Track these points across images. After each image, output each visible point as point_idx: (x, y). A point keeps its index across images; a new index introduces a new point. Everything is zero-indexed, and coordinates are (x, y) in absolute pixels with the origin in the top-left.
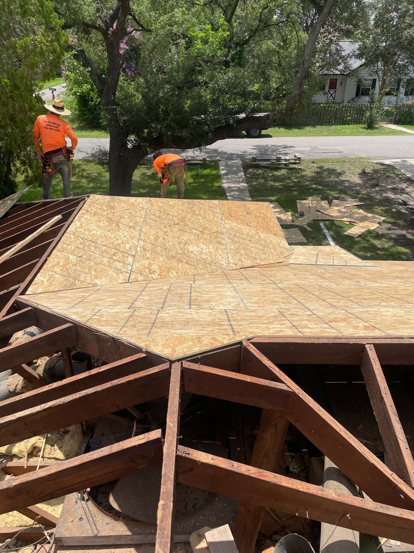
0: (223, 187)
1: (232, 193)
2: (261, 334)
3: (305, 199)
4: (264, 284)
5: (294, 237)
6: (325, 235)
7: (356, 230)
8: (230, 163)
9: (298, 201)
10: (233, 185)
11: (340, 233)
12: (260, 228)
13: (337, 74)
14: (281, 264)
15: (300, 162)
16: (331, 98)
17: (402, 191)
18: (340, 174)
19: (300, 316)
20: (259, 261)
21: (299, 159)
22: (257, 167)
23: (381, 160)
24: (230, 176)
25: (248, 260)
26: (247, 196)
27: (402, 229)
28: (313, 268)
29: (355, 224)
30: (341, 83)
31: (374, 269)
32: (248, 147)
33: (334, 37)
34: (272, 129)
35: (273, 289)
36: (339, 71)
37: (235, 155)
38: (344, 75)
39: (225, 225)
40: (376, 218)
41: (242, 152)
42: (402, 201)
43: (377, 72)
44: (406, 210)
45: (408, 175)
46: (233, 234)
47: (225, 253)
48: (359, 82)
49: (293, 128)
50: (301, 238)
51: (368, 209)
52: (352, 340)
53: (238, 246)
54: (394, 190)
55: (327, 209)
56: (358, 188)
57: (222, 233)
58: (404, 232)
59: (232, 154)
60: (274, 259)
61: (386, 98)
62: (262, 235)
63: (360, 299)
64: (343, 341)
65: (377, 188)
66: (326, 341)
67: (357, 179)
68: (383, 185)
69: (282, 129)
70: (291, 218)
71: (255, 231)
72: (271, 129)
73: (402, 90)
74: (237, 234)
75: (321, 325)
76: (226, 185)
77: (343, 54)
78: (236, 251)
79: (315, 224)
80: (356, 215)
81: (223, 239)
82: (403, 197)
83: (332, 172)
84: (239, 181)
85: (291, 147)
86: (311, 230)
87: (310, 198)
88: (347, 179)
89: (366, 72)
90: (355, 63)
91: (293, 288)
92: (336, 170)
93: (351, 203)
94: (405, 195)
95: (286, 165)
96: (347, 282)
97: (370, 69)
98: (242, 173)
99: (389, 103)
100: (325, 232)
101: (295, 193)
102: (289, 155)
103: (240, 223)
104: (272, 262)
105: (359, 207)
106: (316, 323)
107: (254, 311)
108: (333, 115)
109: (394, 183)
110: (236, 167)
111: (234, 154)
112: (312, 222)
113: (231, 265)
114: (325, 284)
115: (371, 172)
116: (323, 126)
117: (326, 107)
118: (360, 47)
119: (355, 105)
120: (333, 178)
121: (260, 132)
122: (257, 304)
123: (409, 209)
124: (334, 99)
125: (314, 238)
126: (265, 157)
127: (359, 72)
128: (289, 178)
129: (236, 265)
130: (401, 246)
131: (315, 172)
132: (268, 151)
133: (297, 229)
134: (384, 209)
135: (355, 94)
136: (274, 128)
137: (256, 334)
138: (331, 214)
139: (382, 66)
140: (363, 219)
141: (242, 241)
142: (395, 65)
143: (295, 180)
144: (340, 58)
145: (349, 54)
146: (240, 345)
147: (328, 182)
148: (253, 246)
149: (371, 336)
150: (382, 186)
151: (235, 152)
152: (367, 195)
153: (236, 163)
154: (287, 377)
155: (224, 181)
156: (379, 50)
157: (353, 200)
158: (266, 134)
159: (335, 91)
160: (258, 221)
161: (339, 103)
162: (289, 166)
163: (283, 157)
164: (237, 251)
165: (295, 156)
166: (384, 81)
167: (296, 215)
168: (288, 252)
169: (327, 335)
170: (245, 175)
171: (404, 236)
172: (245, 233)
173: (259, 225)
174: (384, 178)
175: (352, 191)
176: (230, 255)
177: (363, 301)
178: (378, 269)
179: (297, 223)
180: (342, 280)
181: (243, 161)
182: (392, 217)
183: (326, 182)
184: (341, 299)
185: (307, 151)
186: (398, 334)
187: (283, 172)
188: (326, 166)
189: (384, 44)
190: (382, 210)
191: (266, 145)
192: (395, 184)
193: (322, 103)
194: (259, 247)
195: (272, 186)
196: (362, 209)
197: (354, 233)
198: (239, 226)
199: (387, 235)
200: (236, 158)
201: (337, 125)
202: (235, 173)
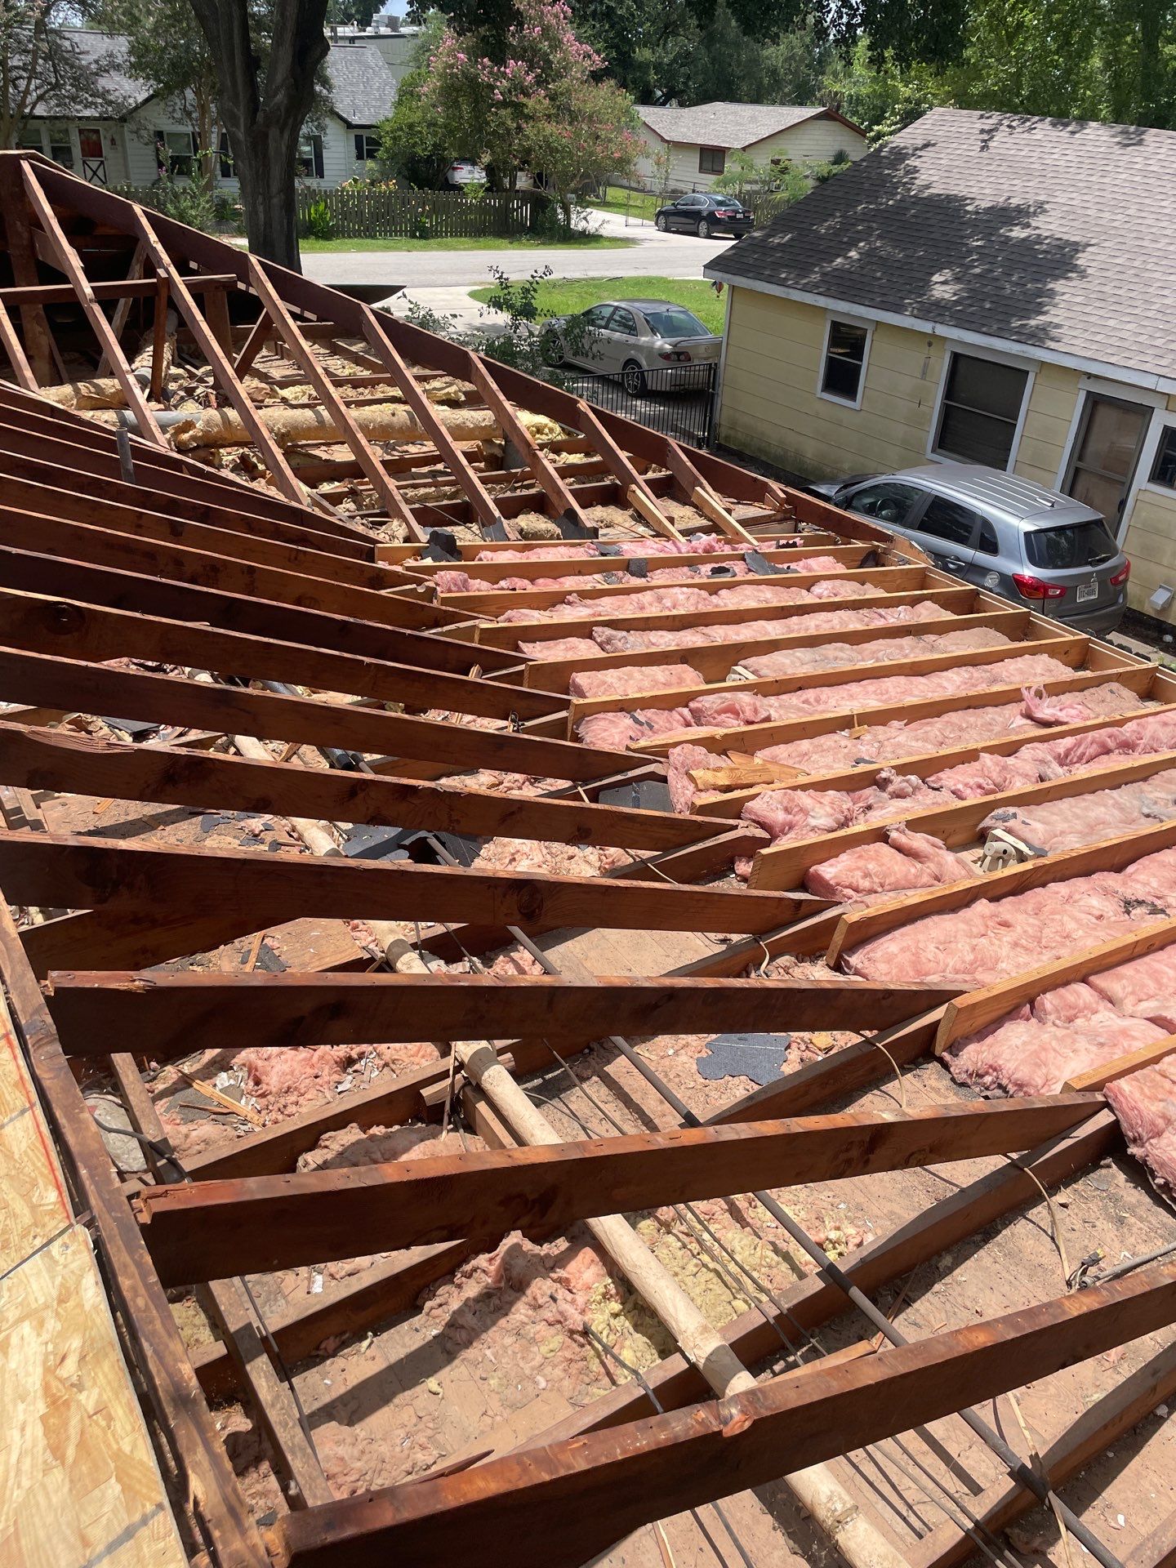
13: (92, 118)
30: (113, 141)
38: (111, 119)
127: (148, 114)
159: (102, 162)
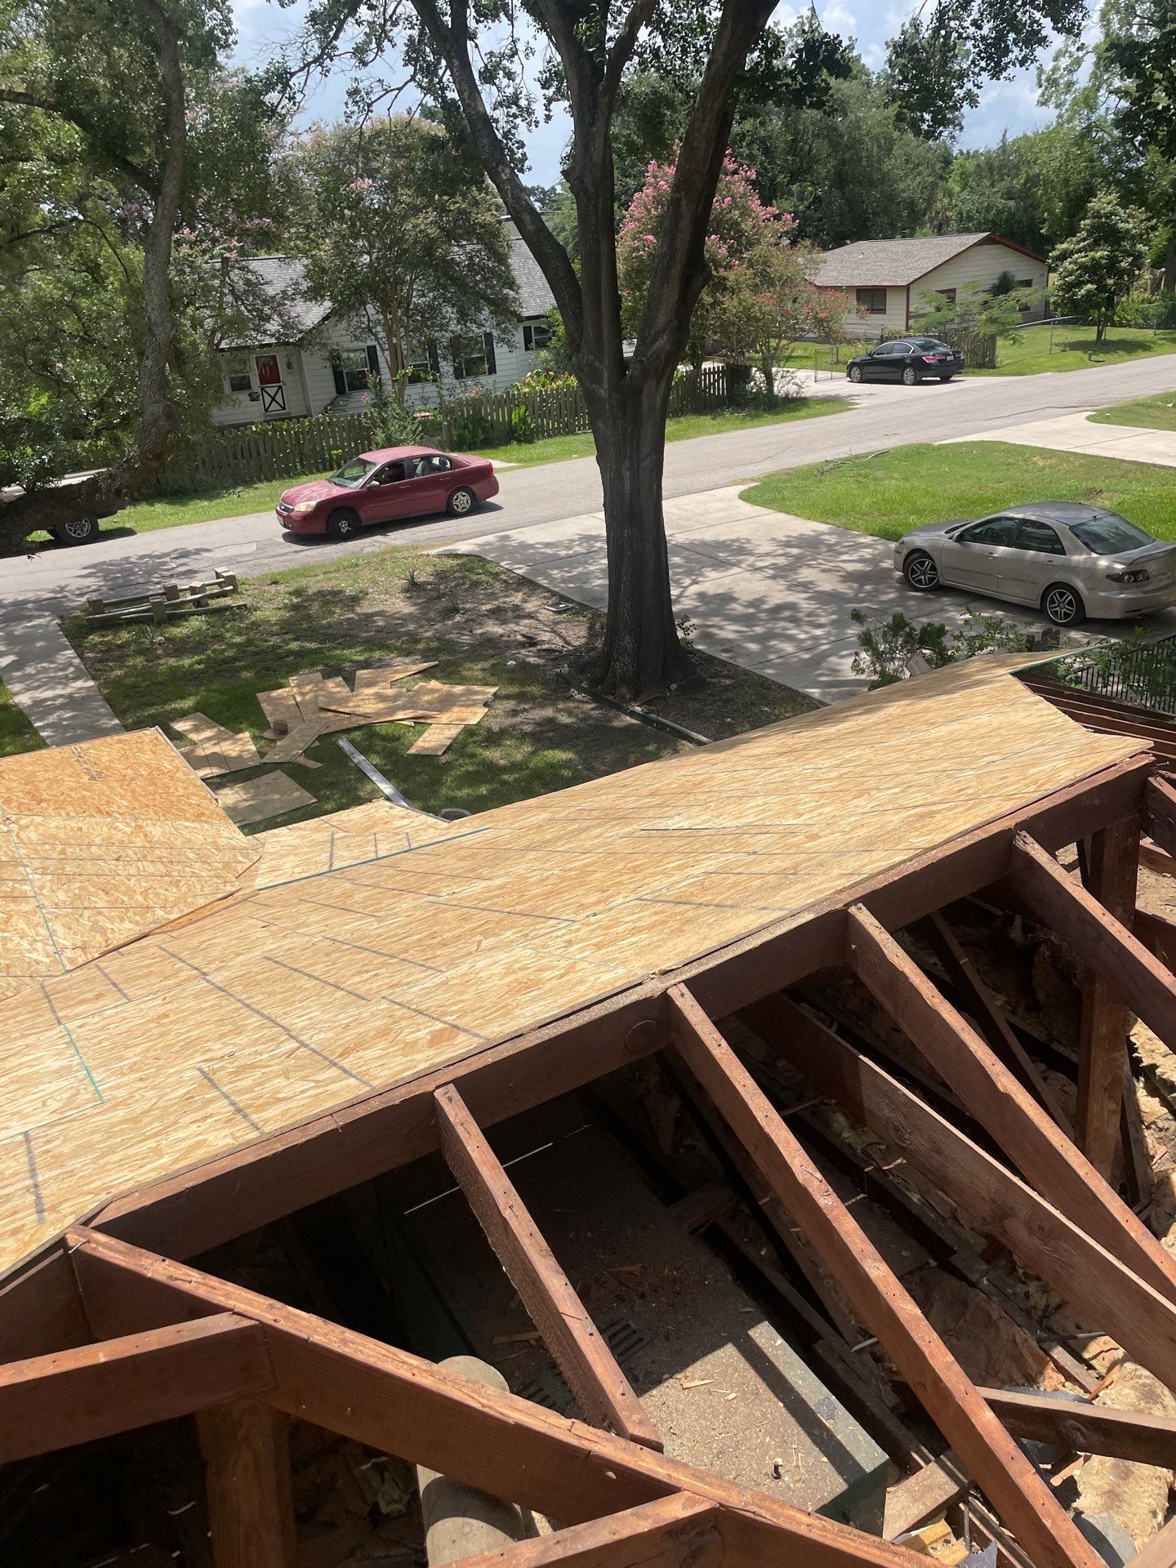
0: (16, 705)
1: (52, 718)
2: (130, 1184)
3: (280, 686)
4: (170, 989)
5: (277, 797)
6: (360, 771)
7: (435, 737)
8: (19, 630)
9: (260, 696)
10: (49, 694)
11: (397, 754)
12: (143, 811)
13: (269, 345)
14: (230, 900)
15: (236, 587)
16: (275, 406)
17: (518, 613)
18: (355, 600)
19: (263, 1067)
20: (160, 913)
21: (231, 580)
22: (114, 624)
23: (446, 544)
24: (30, 670)
25: (122, 920)
26: (105, 715)
27: (542, 706)
28: (324, 884)
29: (429, 721)
30: (289, 366)
31: (479, 837)
32: (68, 574)
33: (229, 250)
34: (129, 510)
35: (196, 996)
36: (272, 336)
37: (30, 605)
38: (288, 344)
39: (22, 834)
40: (476, 693)
41: (53, 591)
42: (523, 636)
43: (370, 329)
44: (539, 657)
45: (520, 572)
46: (55, 856)
47: (38, 924)
48: (335, 360)
49: (192, 499)
50: (297, 794)
51: (450, 673)
52: (397, 1093)
53: (80, 888)
54: (498, 614)
55: (345, 700)
56: (412, 627)
57: (16, 862)
58: (549, 712)
59: (19, 605)
60: (206, 890)
61: (413, 392)
62: (156, 832)
63: (432, 947)
64: (375, 1105)
65: (458, 618)
66: (328, 1125)
67: (402, 604)
68: (468, 606)
69: (159, 507)
70: (253, 748)
71: (128, 825)
72: (126, 512)
73: (446, 367)
74: (69, 850)
75: (320, 1077)
76: (24, 699)
77: (270, 291)
78: (78, 903)
79: (325, 747)
80: (426, 698)
81: (24, 881)
82: (522, 627)
83: (331, 598)
84: (66, 677)
85: (198, 552)
86: (320, 765)
87: (293, 680)
88: (377, 609)
89: (344, 332)
90: (311, 314)
91: (258, 973)
92: (340, 592)
93: (405, 668)
94: (527, 621)
95: (197, 603)
96: (406, 904)
97: (352, 323)
98: (70, 653)
99: (425, 400)
100: (359, 762)
101: (246, 675)
102: (200, 576)
103: (72, 814)
104: (202, 902)
105: (426, 674)
106: (302, 1074)
107: (124, 1103)
108: (291, 451)
109: (492, 596)
110: (41, 637)
111: (26, 602)
112: (317, 744)
113: (69, 953)
114: (347, 926)
115: (431, 579)
116: (274, 483)
117: (266, 432)
118: (309, 271)
119: (342, 417)
120: (339, 614)
121: (95, 526)
122: (136, 1071)
123: (543, 654)
124: (284, 408)
125: (332, 786)
126: (130, 594)
127: (325, 334)
128: (219, 638)
129: (83, 948)
130: (552, 748)
131: (285, 607)
132: (135, 574)
133: (278, 773)
134: (487, 665)
135: (333, 389)
136: (135, 506)
137: (114, 1191)
138: (360, 710)
139: (377, 313)
140: (446, 703)
141: (90, 868)
142: (408, 309)
143: (238, 639)
144: (265, 302)
145: (284, 292)
146: (61, 1252)
147: (330, 626)
148: (133, 871)
149: (444, 1062)
150: (467, 611)
151: (30, 596)
152: (438, 639)
153: (40, 626)
154: (231, 1287)
155: (16, 687)
156: (358, 273)
157: (407, 660)
158: (115, 526)
159: (280, 387)
160: (133, 792)
161: (298, 418)
162: (208, 605)
163: (183, 584)
164: (79, 905)
165: (218, 575)
166: (395, 350)
167: (265, 735)
168: (246, 856)
169: (329, 1104)
170: (80, 656)
171: (551, 721)
172: (98, 840)
173: (139, 801)
174: (467, 590)
175: (399, 638)
176: (57, 927)
177: (438, 953)
178: (489, 834)
179: (274, 757)
180: (396, 900)
181: (61, 617)
182: (511, 681)
183: (323, 627)
184: (383, 964)
185: (249, 555)
186: (509, 1027)
187: (196, 623)
188: (313, 586)
189: (366, 258)
190: (483, 670)
191: (123, 559)
192: (496, 599)
193: (253, 423)
194: (150, 868)
195: (173, 671)
196: (437, 679)
197: (433, 744)
198: (73, 824)
199: (514, 730)
200: (36, 613)
201: (312, 473)
202: (47, 655)
